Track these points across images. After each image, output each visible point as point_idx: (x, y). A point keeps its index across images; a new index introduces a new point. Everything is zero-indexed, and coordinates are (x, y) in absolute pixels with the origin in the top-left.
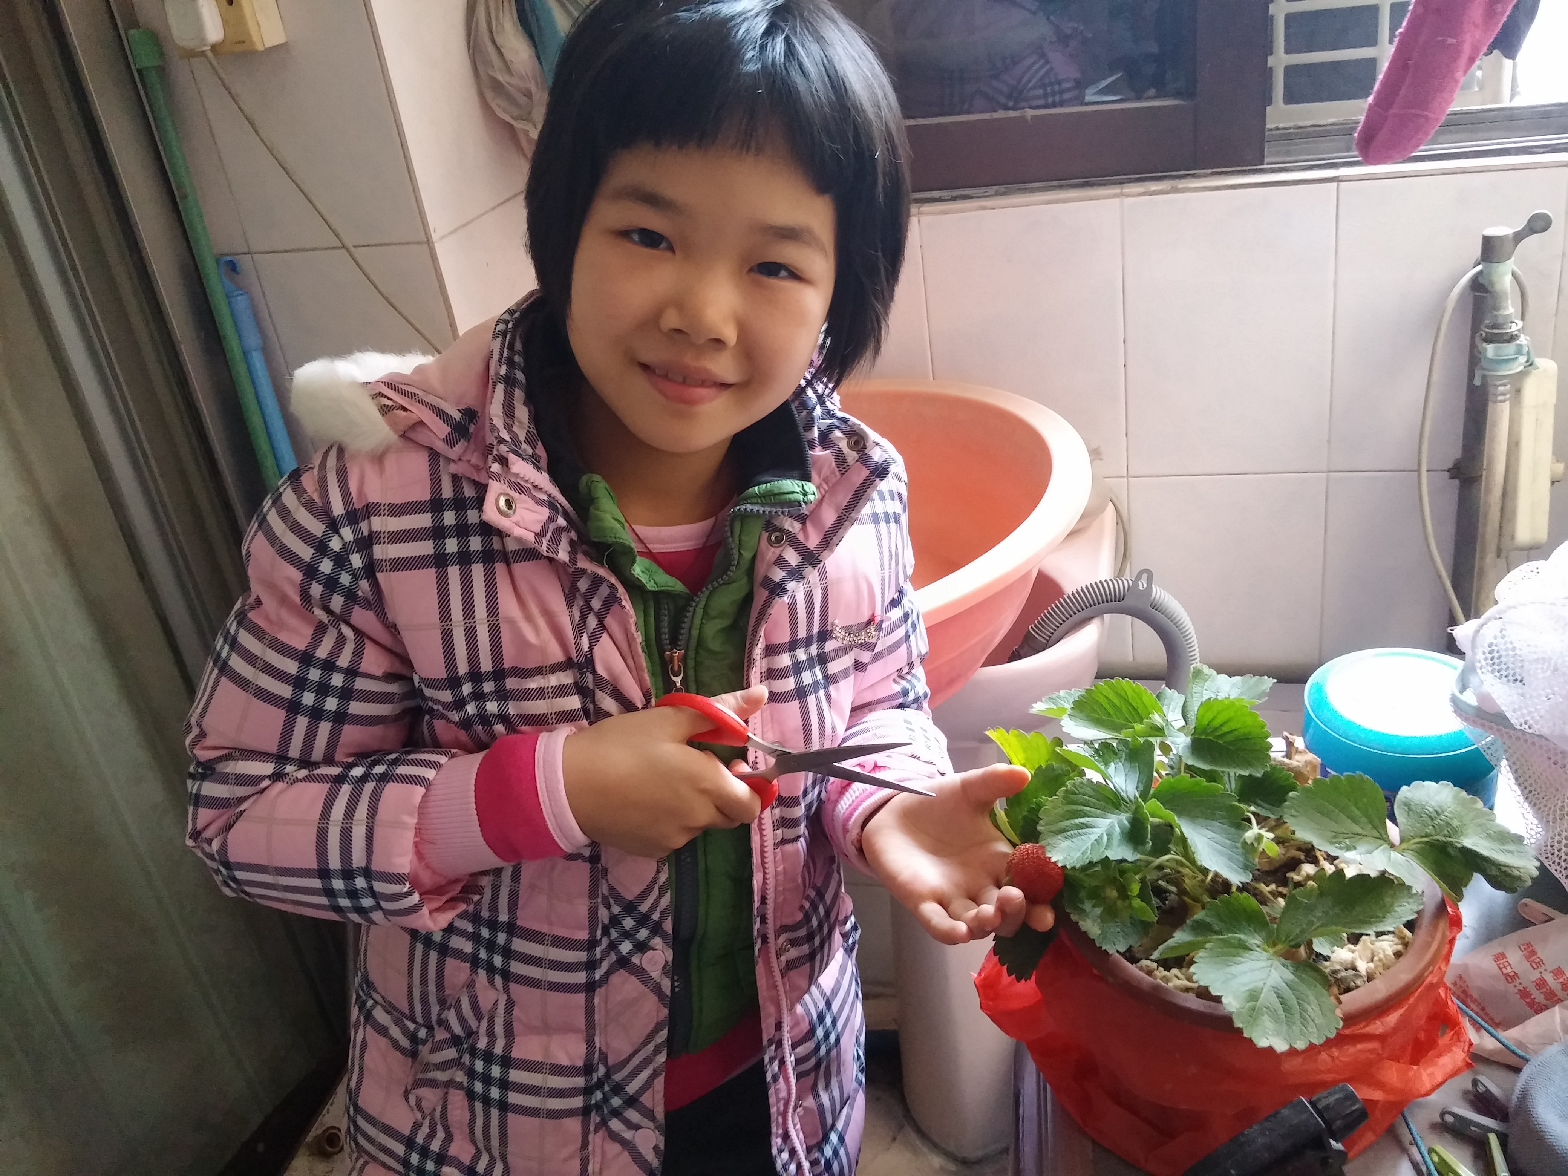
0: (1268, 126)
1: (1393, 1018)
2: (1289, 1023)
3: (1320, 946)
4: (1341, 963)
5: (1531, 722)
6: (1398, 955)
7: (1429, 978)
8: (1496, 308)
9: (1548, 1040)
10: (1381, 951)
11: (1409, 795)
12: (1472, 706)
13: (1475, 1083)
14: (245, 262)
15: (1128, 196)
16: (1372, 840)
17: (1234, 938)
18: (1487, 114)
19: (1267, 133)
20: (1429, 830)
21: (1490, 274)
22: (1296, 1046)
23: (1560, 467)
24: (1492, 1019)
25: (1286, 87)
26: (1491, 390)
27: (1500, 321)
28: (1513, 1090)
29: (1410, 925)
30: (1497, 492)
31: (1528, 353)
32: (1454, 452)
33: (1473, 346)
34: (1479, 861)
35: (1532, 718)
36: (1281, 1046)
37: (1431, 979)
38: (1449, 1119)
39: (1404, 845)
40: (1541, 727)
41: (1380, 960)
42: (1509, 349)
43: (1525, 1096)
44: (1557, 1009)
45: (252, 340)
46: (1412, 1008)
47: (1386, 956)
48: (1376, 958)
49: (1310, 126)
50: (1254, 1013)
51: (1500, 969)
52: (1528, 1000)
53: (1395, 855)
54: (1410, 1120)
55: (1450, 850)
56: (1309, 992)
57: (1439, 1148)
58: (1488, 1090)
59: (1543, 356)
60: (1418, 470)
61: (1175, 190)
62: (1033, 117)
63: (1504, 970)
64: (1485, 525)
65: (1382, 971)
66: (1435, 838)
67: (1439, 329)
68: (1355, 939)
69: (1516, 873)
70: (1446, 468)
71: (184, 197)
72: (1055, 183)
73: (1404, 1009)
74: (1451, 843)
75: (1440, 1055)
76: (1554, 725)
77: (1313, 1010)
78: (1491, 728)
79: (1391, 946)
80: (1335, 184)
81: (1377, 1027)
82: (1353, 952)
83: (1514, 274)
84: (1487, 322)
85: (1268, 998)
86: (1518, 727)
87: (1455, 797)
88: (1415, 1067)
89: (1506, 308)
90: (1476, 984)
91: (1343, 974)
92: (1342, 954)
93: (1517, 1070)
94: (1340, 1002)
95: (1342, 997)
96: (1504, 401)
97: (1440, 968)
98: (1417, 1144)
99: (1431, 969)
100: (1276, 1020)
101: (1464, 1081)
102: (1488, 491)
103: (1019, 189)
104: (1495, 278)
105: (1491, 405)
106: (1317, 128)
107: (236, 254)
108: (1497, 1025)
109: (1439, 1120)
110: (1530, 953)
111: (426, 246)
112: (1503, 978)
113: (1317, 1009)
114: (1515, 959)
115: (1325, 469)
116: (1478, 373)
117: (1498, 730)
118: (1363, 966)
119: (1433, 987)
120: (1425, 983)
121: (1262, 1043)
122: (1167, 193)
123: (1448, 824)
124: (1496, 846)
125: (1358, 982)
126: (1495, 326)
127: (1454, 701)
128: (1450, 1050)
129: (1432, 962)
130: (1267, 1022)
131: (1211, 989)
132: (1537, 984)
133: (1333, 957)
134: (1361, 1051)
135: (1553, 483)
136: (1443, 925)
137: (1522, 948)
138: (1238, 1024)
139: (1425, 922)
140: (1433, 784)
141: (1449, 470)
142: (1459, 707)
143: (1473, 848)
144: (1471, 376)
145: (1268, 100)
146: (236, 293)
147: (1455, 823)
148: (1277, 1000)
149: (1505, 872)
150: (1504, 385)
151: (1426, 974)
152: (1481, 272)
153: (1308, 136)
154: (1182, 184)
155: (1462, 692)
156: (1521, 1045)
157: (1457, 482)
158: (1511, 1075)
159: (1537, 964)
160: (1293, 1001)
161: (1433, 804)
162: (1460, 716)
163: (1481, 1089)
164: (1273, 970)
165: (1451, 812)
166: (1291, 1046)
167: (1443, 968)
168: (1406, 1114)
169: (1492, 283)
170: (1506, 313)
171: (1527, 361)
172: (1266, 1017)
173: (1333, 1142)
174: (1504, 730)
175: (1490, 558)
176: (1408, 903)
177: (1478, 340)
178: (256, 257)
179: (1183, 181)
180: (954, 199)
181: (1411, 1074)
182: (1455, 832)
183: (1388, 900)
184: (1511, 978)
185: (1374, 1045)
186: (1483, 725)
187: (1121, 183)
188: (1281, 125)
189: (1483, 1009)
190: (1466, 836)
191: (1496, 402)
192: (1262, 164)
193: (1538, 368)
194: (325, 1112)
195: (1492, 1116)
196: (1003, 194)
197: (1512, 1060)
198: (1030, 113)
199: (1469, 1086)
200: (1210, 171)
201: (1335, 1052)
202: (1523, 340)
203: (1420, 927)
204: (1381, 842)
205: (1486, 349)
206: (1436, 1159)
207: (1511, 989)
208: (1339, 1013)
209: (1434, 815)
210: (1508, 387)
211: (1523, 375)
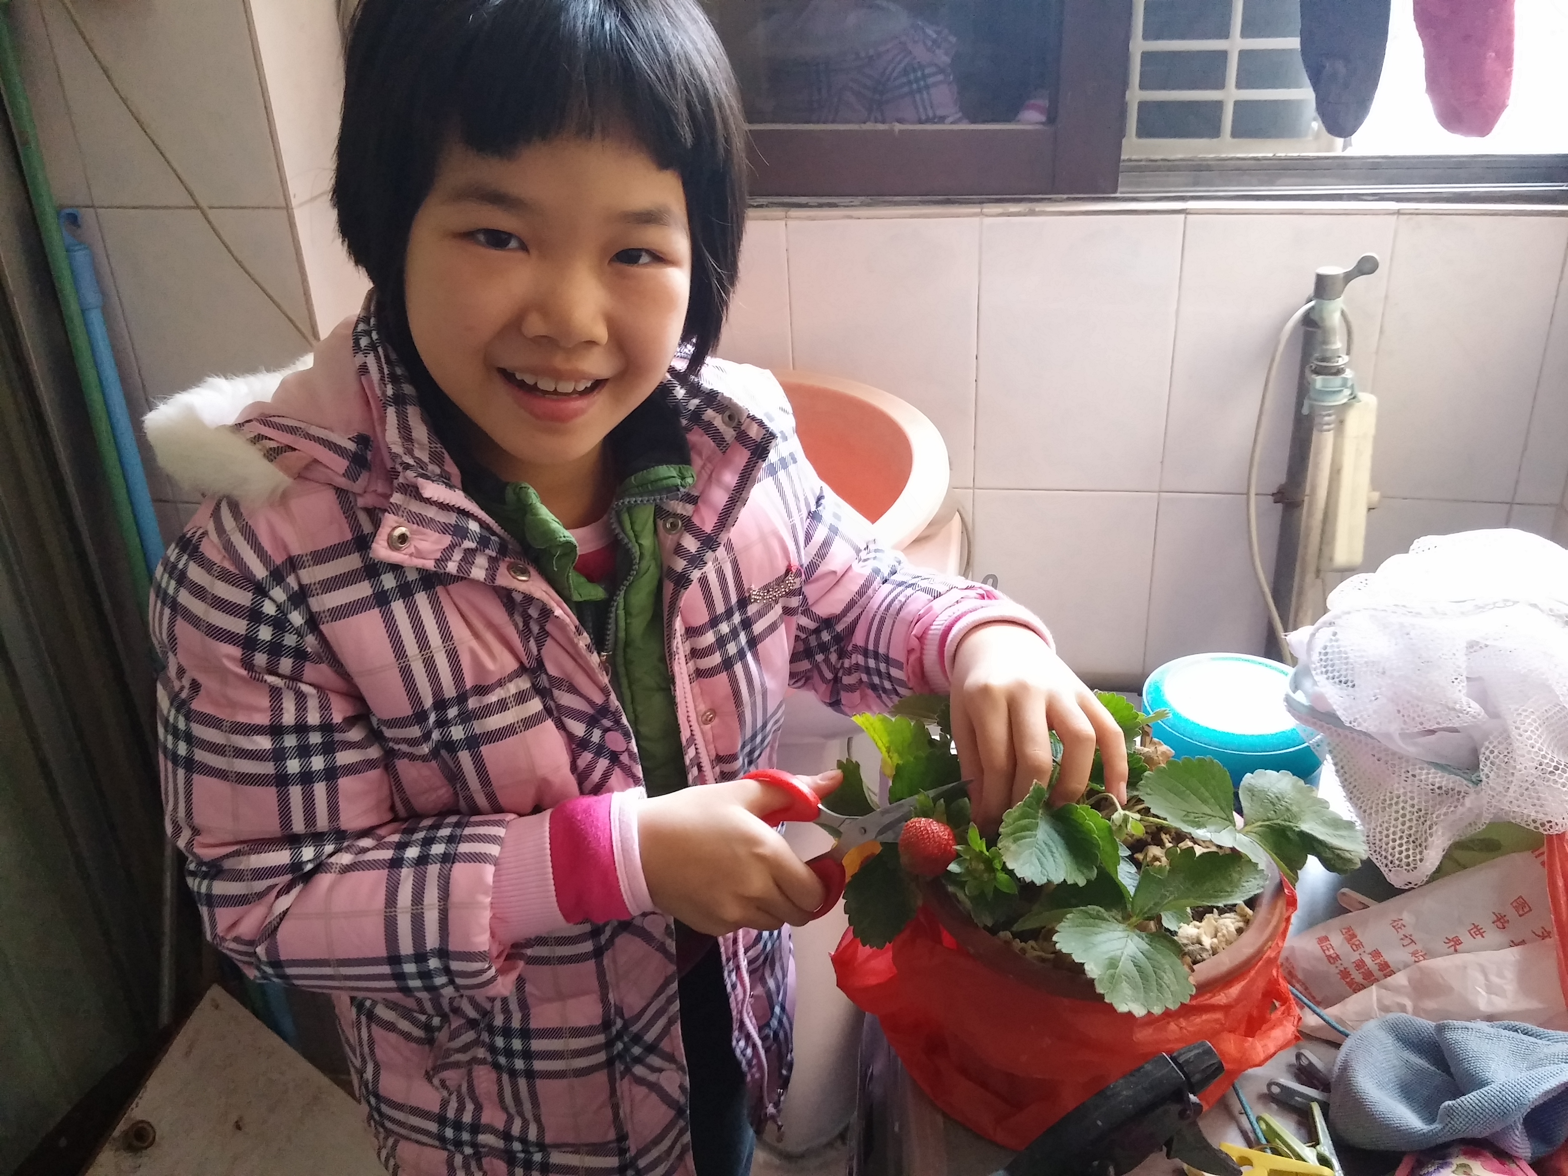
0: (1122, 157)
1: (1235, 990)
2: (1147, 990)
3: (1169, 923)
4: (1188, 938)
5: (1360, 720)
6: (1240, 931)
7: (1268, 953)
8: (1325, 342)
9: (1365, 1017)
10: (1223, 927)
11: (1253, 782)
12: (1303, 705)
13: (1299, 1056)
14: (87, 216)
15: (987, 216)
16: (1220, 821)
17: (1094, 910)
18: (1320, 161)
19: (1121, 164)
20: (1271, 814)
21: (1321, 311)
22: (1153, 1011)
23: (1376, 496)
24: (1314, 998)
25: (1139, 120)
26: (1317, 420)
27: (1328, 354)
28: (1334, 1062)
29: (1251, 903)
30: (1319, 515)
31: (1352, 387)
32: (1280, 478)
33: (1302, 376)
34: (1316, 845)
35: (1361, 716)
36: (1139, 1011)
37: (1270, 954)
38: (1276, 1090)
39: (1248, 828)
40: (1368, 726)
41: (1224, 936)
42: (1336, 381)
43: (1345, 1068)
44: (1374, 987)
45: (92, 297)
46: (1253, 981)
47: (1228, 932)
48: (1219, 934)
49: (1162, 160)
50: (1113, 980)
51: (1324, 951)
52: (1348, 980)
53: (1239, 836)
54: (1240, 1091)
55: (1289, 833)
56: (1164, 961)
57: (1267, 1116)
58: (1310, 1063)
59: (1364, 391)
60: (1248, 494)
61: (1032, 213)
62: (901, 131)
63: (1327, 952)
64: (1306, 547)
65: (1224, 946)
66: (1275, 822)
67: (1273, 360)
68: (1199, 915)
69: (1348, 855)
70: (1271, 493)
71: (26, 143)
72: (919, 198)
73: (1246, 981)
74: (1291, 828)
75: (1272, 1028)
76: (1380, 723)
77: (1168, 978)
78: (1322, 727)
79: (1233, 923)
80: (1182, 216)
81: (1221, 998)
82: (1198, 928)
83: (1343, 313)
84: (1317, 355)
85: (1126, 966)
86: (1348, 724)
87: (1294, 786)
88: (1250, 1039)
89: (1334, 343)
90: (1302, 965)
91: (1190, 948)
92: (1187, 931)
93: (1337, 1046)
94: (1193, 971)
95: (1195, 967)
96: (1329, 430)
97: (1277, 944)
98: (1246, 1113)
99: (1270, 943)
100: (1134, 987)
101: (1288, 1056)
102: (1310, 515)
103: (884, 202)
104: (1325, 315)
105: (1315, 433)
106: (1167, 163)
107: (77, 207)
108: (1318, 1004)
109: (1265, 1091)
110: (1350, 936)
111: (285, 212)
112: (1326, 959)
113: (1172, 976)
114: (1337, 941)
115: (1157, 489)
116: (1306, 403)
117: (1329, 729)
118: (1207, 942)
119: (1271, 962)
120: (1264, 957)
121: (1122, 1008)
122: (1025, 215)
123: (1288, 810)
124: (1330, 831)
125: (1204, 955)
126: (1323, 360)
127: (1288, 700)
128: (1282, 1024)
129: (1271, 938)
130: (1125, 988)
131: (1073, 956)
132: (1357, 966)
133: (1181, 932)
134: (1207, 1021)
135: (1370, 509)
136: (1281, 904)
137: (1344, 931)
138: (1100, 990)
139: (1265, 901)
140: (1275, 773)
141: (1273, 495)
142: (1291, 706)
143: (1308, 831)
144: (1299, 404)
145: (1121, 133)
146: (77, 248)
147: (1294, 809)
148: (1134, 969)
149: (1338, 855)
150: (1329, 415)
151: (1266, 948)
152: (1313, 308)
153: (1158, 169)
154: (1039, 207)
155: (1294, 692)
156: (1341, 1021)
157: (1280, 506)
158: (1333, 1050)
159: (1357, 946)
160: (1150, 970)
161: (1275, 790)
162: (1294, 715)
163: (1304, 1062)
164: (1129, 941)
165: (1290, 799)
166: (1149, 1012)
167: (1280, 944)
168: (1237, 1086)
169: (1322, 319)
170: (1334, 347)
171: (1351, 394)
172: (1124, 984)
173: (1191, 1096)
174: (1334, 729)
175: (1310, 577)
176: (1255, 878)
177: (1307, 371)
178: (99, 210)
179: (1039, 204)
180: (820, 206)
181: (1246, 1045)
182: (1295, 817)
183: (1235, 876)
184: (1333, 959)
185: (1218, 1015)
186: (1314, 724)
187: (981, 202)
188: (1134, 157)
189: (1306, 989)
190: (1304, 822)
191: (1322, 431)
192: (1115, 192)
193: (1360, 401)
194: (134, 1105)
195: (1316, 1088)
196: (869, 205)
197: (1333, 1036)
198: (898, 127)
199: (1293, 1060)
200: (1065, 196)
201: (1183, 1023)
202: (1348, 374)
203: (1260, 905)
204: (1228, 823)
205: (1315, 380)
206: (1264, 1126)
207: (1333, 970)
208: (1192, 980)
209: (1275, 801)
210: (1333, 417)
211: (1346, 406)
